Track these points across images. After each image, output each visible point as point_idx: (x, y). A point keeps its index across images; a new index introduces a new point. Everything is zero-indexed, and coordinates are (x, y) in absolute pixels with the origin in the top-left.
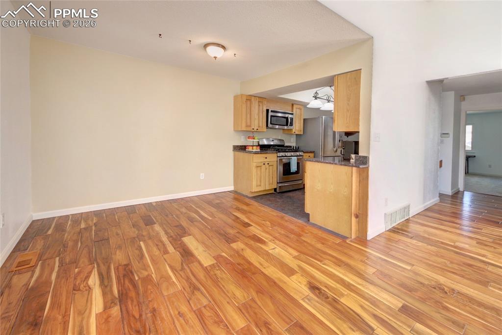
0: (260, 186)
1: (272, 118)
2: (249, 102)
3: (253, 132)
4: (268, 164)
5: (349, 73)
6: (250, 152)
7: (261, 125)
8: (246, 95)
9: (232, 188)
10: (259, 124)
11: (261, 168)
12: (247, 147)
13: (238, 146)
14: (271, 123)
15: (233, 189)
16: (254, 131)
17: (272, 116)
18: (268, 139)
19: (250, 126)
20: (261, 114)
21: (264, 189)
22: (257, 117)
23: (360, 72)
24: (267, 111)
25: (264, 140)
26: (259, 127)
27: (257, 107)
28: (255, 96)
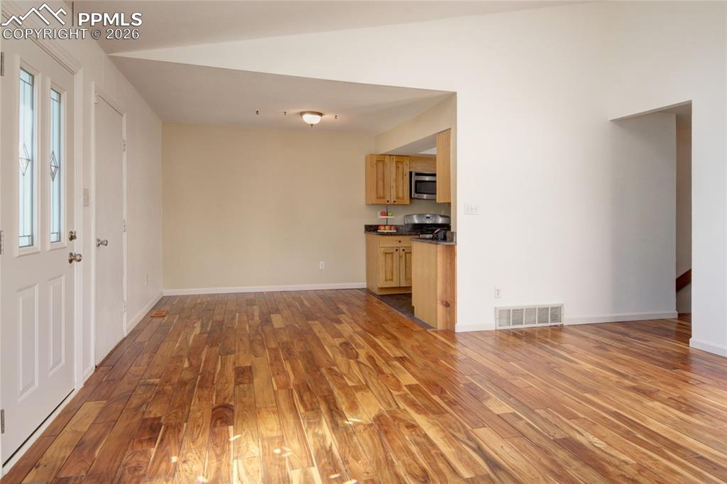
0: (392, 280)
1: (418, 184)
2: (380, 165)
3: (387, 206)
4: (404, 250)
5: (445, 133)
6: (383, 234)
7: (400, 195)
8: (377, 155)
9: (363, 285)
10: (397, 194)
11: (392, 256)
12: (380, 227)
13: (371, 226)
14: (416, 192)
15: (365, 287)
16: (390, 204)
17: (416, 181)
18: (420, 216)
19: (384, 198)
20: (400, 179)
21: (398, 286)
22: (393, 184)
23: (450, 132)
24: (411, 173)
25: (415, 217)
26: (398, 198)
27: (394, 170)
28: (390, 155)
